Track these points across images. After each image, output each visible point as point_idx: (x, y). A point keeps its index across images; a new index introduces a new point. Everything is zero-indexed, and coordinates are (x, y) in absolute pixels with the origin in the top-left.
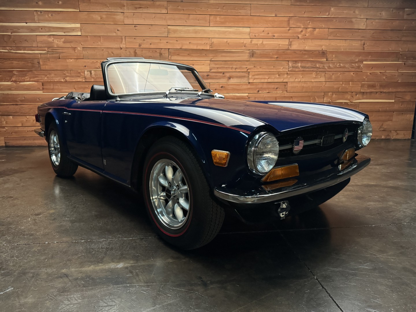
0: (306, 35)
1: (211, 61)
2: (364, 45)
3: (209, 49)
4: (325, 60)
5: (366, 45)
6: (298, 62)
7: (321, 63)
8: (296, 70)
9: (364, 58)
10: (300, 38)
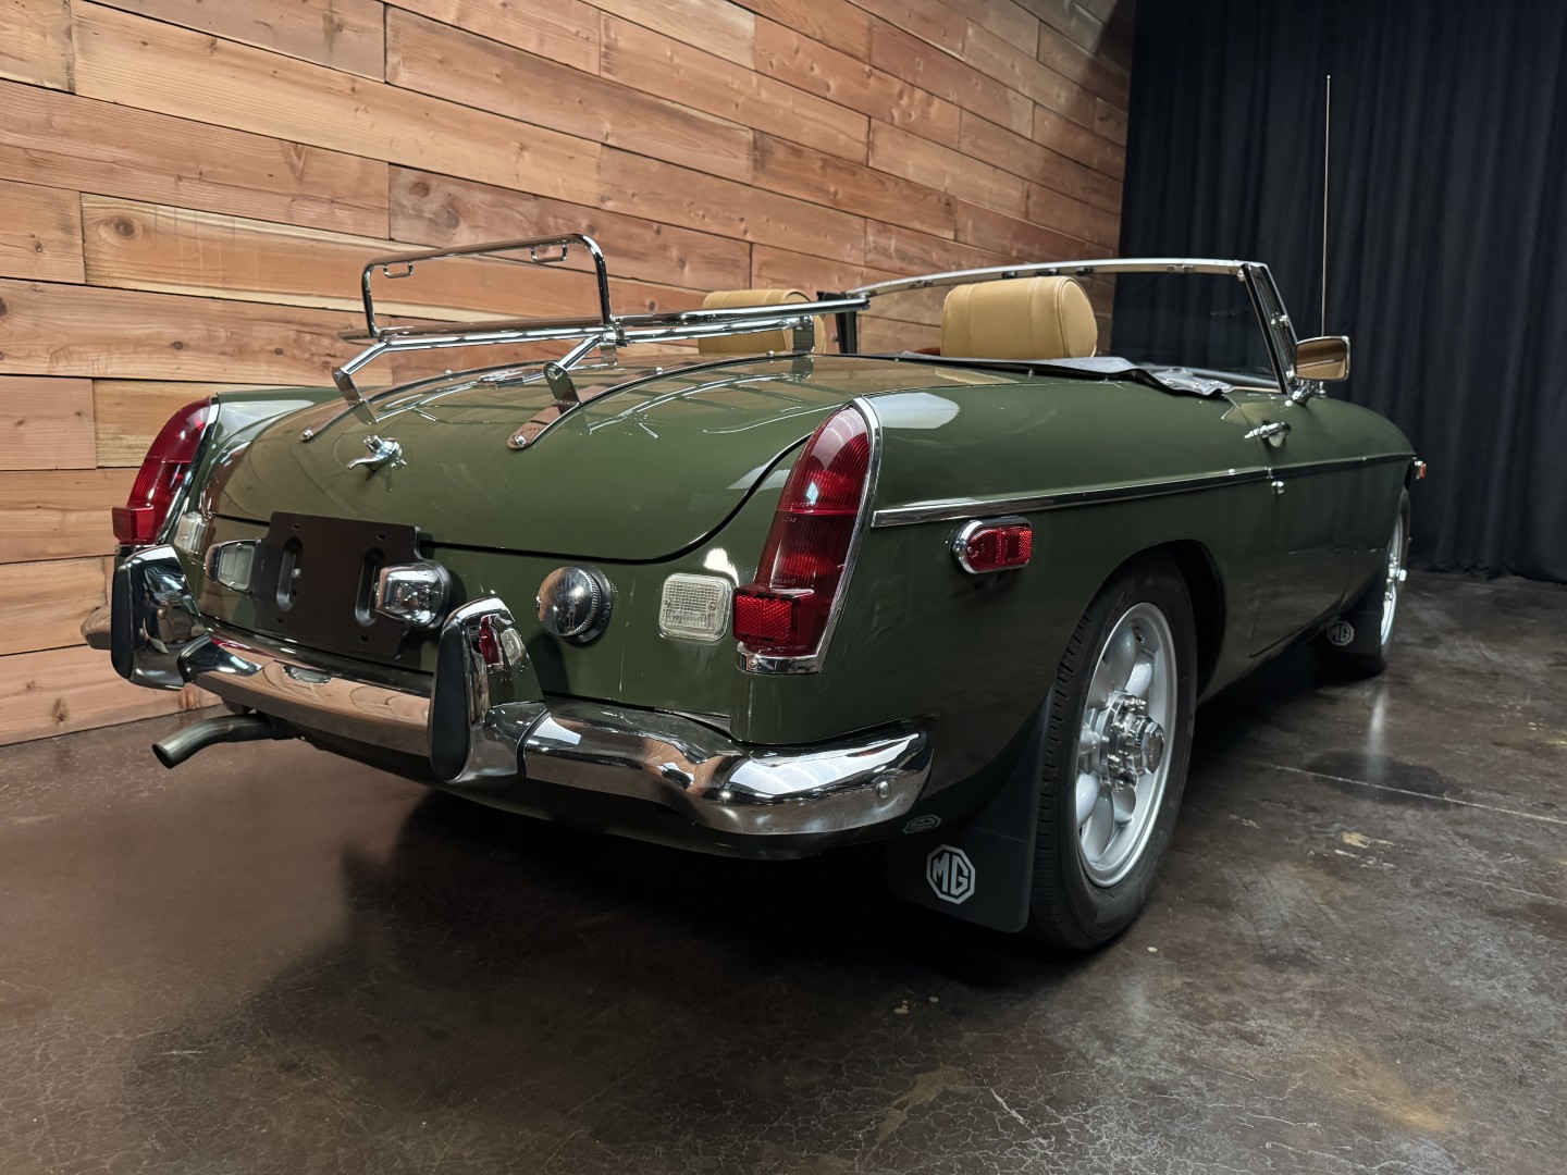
0: (910, 115)
1: (605, 148)
2: (1028, 197)
3: (597, 73)
4: (950, 235)
5: (1031, 202)
6: (890, 231)
7: (941, 243)
8: (884, 266)
9: (1027, 249)
10: (896, 122)
